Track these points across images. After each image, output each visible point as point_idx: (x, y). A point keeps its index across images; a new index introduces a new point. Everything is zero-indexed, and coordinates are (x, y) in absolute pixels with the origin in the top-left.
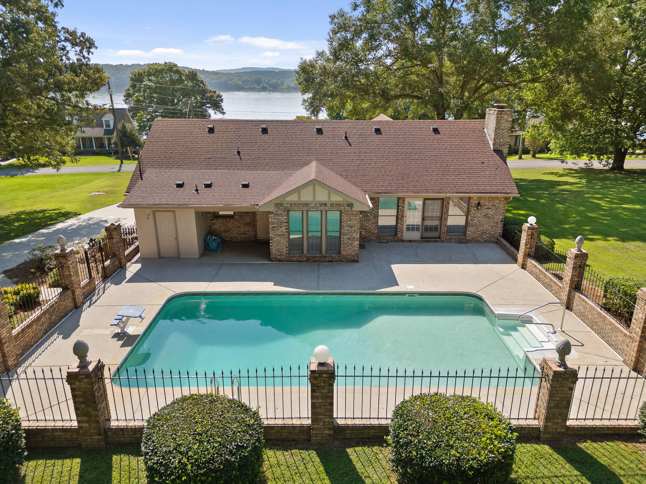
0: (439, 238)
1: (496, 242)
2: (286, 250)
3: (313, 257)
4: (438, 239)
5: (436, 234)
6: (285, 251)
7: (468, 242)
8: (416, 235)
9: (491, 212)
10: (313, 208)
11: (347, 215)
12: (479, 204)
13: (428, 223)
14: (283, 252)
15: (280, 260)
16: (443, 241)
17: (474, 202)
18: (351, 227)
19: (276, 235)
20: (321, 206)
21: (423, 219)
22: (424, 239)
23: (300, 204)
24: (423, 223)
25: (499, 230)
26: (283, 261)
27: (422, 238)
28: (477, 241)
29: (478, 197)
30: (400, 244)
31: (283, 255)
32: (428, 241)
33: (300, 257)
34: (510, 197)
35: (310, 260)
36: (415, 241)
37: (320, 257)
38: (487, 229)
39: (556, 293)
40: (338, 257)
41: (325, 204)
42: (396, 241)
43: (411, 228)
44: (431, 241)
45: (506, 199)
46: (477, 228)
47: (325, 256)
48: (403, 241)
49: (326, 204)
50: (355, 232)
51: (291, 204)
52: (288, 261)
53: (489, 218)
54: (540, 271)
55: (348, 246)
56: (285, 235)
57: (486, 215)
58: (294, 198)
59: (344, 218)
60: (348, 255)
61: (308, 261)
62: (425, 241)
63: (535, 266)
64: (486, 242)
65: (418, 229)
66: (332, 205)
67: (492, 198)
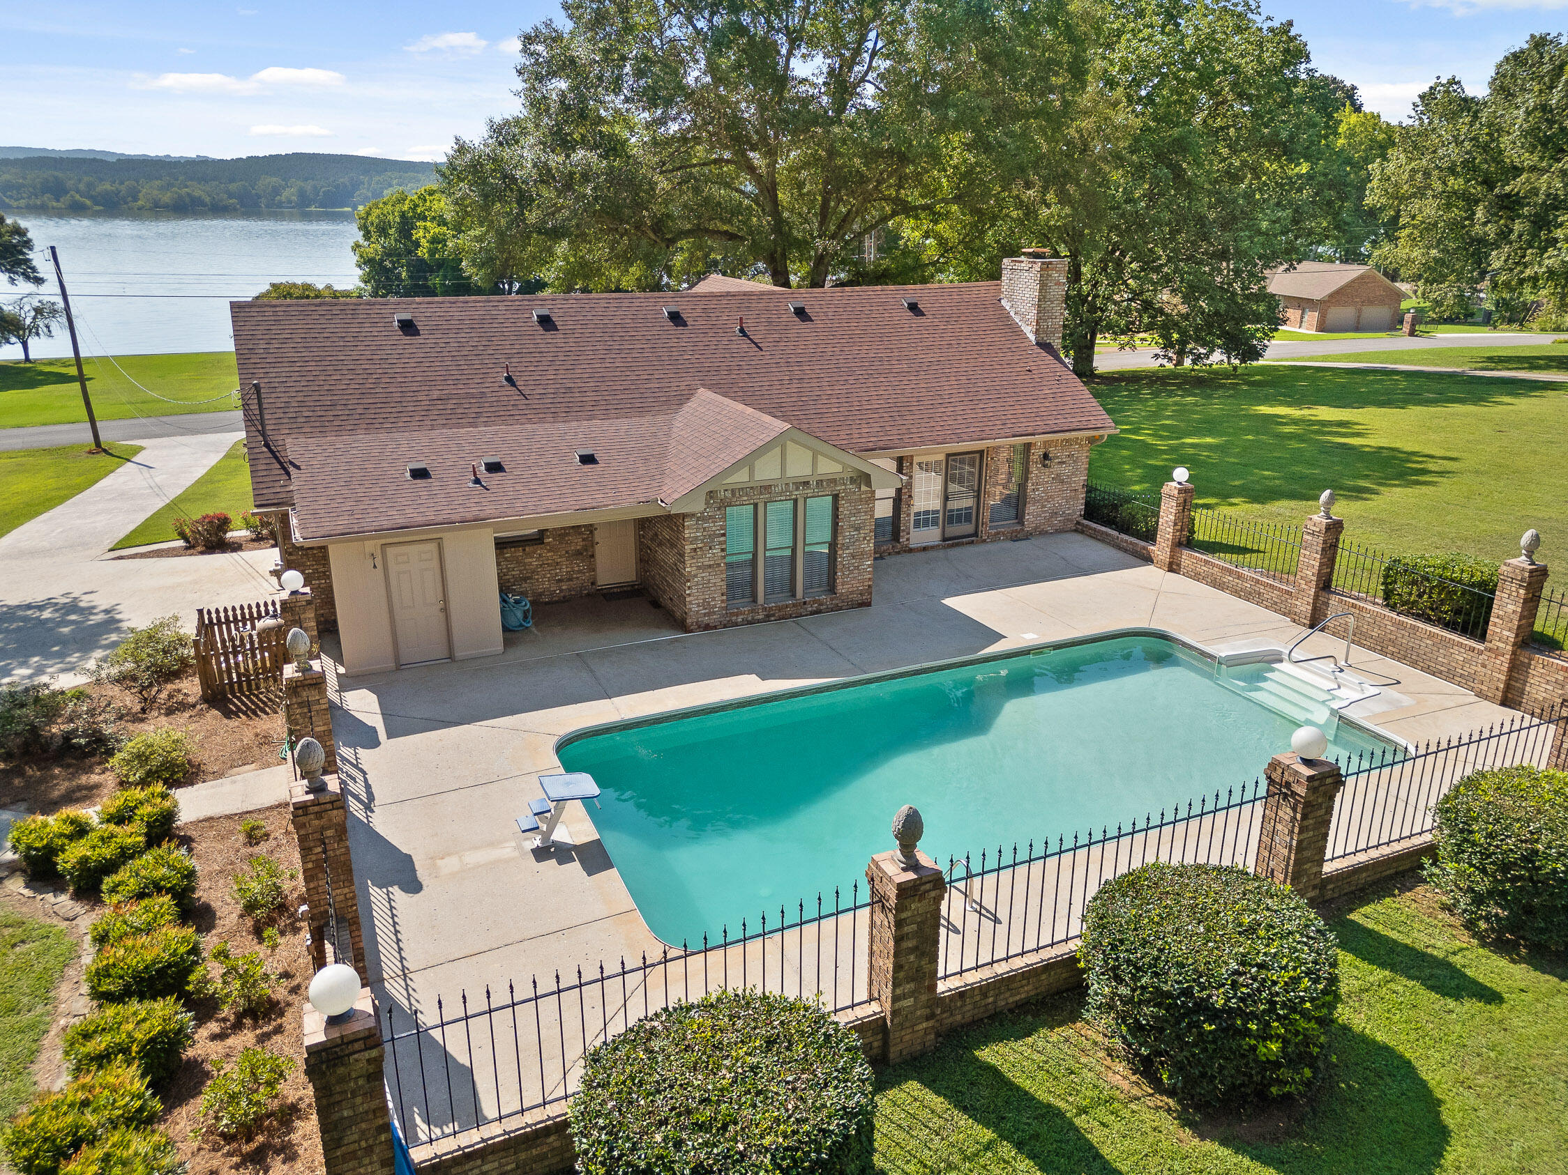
0: (976, 534)
1: (1076, 531)
2: (722, 601)
3: (780, 609)
4: (974, 537)
5: (968, 528)
6: (718, 602)
7: (1028, 536)
8: (931, 535)
9: (1066, 470)
10: (781, 494)
11: (850, 502)
12: (1046, 456)
13: (954, 505)
14: (715, 606)
15: (707, 627)
16: (984, 541)
17: (1037, 453)
18: (858, 529)
19: (699, 568)
20: (797, 489)
21: (946, 498)
22: (950, 542)
23: (752, 488)
24: (945, 505)
25: (1080, 506)
26: (715, 627)
27: (944, 540)
28: (1043, 533)
29: (1045, 442)
30: (906, 558)
31: (714, 613)
32: (957, 545)
33: (752, 611)
34: (1102, 436)
35: (773, 615)
36: (932, 548)
37: (794, 605)
38: (1060, 505)
39: (1276, 603)
40: (832, 600)
41: (806, 483)
42: (898, 553)
43: (924, 520)
44: (962, 544)
45: (1091, 440)
46: (1043, 506)
47: (805, 603)
48: (911, 550)
49: (808, 483)
50: (865, 538)
51: (733, 491)
52: (725, 627)
53: (1062, 482)
54: (1223, 569)
55: (851, 572)
56: (719, 565)
57: (1058, 479)
58: (741, 477)
59: (845, 508)
60: (852, 593)
61: (767, 618)
62: (952, 546)
63: (1206, 562)
64: (1059, 531)
65: (935, 523)
66: (820, 483)
67: (1067, 441)
